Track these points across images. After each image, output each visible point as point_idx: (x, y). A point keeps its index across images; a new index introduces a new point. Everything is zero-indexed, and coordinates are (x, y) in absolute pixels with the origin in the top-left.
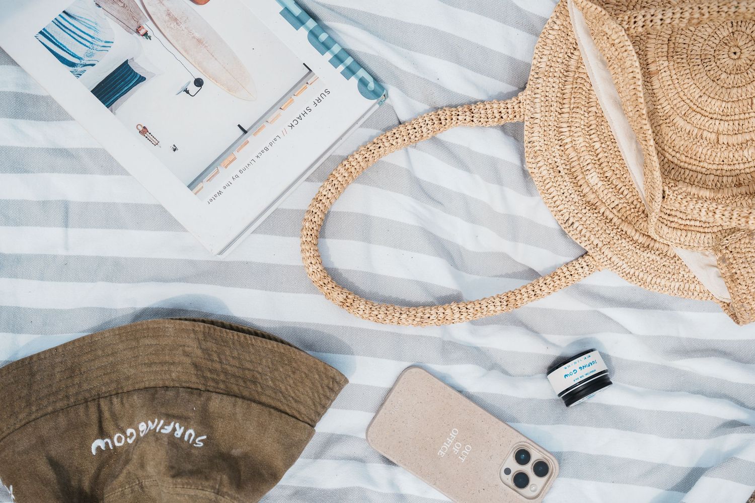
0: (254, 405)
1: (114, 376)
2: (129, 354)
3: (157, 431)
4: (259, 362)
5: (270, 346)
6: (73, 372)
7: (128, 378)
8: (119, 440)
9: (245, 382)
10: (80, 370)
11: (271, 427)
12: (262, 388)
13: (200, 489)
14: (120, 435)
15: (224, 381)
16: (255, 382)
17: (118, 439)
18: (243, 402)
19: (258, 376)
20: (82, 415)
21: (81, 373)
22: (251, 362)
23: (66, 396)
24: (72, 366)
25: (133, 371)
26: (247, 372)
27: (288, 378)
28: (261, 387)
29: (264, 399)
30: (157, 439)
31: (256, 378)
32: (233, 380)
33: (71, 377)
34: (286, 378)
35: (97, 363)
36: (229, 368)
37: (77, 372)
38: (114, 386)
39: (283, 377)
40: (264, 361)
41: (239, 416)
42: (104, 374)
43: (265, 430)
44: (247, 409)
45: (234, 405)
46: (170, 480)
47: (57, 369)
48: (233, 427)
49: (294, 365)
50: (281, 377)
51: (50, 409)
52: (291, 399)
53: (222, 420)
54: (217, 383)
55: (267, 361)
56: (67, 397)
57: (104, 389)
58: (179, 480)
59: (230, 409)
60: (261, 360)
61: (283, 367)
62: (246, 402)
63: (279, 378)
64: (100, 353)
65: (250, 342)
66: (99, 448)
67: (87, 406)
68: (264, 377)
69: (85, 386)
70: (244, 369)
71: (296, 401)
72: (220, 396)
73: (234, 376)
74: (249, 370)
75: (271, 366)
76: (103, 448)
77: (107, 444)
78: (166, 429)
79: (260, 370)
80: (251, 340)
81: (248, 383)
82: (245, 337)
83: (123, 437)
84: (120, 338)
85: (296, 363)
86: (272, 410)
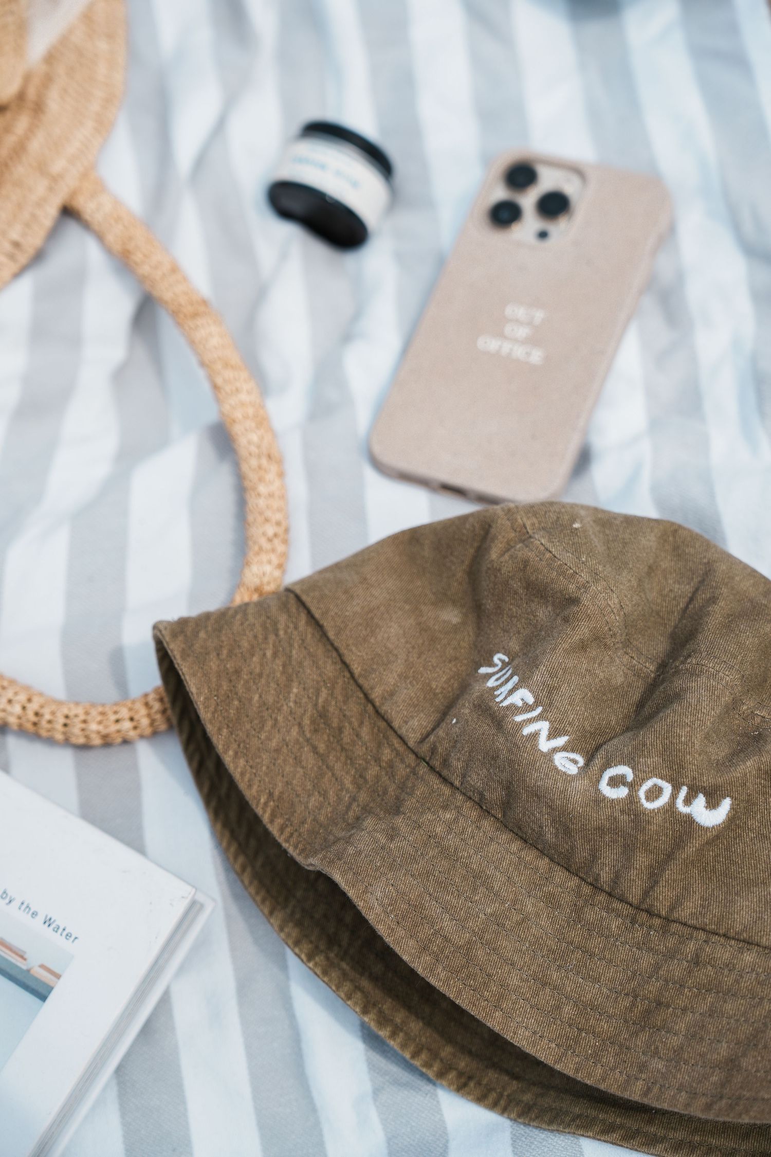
0: (357, 669)
1: (576, 935)
2: (507, 945)
3: (540, 709)
4: (285, 750)
5: (242, 762)
6: (647, 1012)
7: (551, 901)
8: (655, 793)
9: (340, 730)
10: (633, 1004)
11: (358, 609)
12: (318, 693)
13: (550, 552)
14: (643, 801)
15: (377, 760)
16: (323, 715)
17: (657, 797)
18: (372, 688)
19: (306, 721)
20: (697, 896)
21: (636, 997)
22: (298, 761)
23: (697, 963)
24: (643, 1029)
25: (529, 906)
26: (322, 747)
27: (257, 670)
28: (318, 696)
29: (330, 669)
30: (551, 690)
31: (313, 722)
32: (359, 751)
33: (659, 1004)
34: (260, 675)
35: (591, 992)
36: (348, 782)
37: (640, 1006)
38: (591, 915)
39: (263, 681)
40: (273, 744)
41: (398, 667)
42: (592, 955)
43: (371, 611)
44: (374, 670)
45: (392, 694)
46: (586, 599)
47: (675, 1041)
48: (424, 657)
49: (225, 686)
50: (268, 684)
51: (749, 957)
52: (281, 633)
53: (434, 685)
54: (391, 765)
55: (269, 739)
56: (696, 961)
57: (615, 924)
58: (572, 587)
59: (405, 691)
60: (278, 751)
61: (250, 700)
62: (366, 686)
63: (273, 685)
64: (568, 1010)
65: (272, 803)
66: (712, 804)
67: (672, 909)
68: (300, 711)
69: (646, 961)
70: (322, 757)
71: (275, 623)
72: (403, 731)
73: (350, 759)
74: (315, 749)
75: (270, 723)
76: (701, 800)
77: (688, 801)
78: (522, 700)
79: (295, 732)
80: (266, 804)
81: (335, 723)
82: (272, 821)
83: (642, 794)
84: (501, 997)
85: (219, 686)
86: (331, 634)
